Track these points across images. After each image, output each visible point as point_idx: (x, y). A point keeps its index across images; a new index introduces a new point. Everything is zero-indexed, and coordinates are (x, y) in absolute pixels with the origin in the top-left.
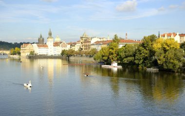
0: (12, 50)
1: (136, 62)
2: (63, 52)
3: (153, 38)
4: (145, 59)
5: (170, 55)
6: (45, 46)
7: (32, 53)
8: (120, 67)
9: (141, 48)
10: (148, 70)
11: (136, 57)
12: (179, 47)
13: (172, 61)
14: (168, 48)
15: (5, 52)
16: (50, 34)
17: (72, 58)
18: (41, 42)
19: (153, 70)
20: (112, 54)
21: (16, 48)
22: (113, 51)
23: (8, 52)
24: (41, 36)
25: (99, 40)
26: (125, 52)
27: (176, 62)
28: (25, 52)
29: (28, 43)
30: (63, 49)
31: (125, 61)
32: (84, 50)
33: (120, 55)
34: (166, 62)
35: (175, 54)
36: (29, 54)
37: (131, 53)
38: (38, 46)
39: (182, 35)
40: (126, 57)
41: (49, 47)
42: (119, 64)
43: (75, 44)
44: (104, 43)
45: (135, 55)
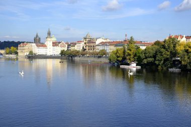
1: (157, 62)
2: (62, 53)
4: (166, 60)
6: (43, 45)
7: (31, 52)
8: (139, 67)
9: (162, 50)
10: (171, 70)
11: (157, 58)
14: (190, 50)
16: (49, 34)
17: (77, 59)
18: (38, 41)
20: (130, 55)
21: (12, 48)
22: (131, 52)
23: (2, 52)
24: (37, 36)
26: (145, 53)
28: (23, 52)
31: (145, 61)
36: (28, 53)
37: (151, 55)
38: (37, 46)
40: (146, 58)
41: (48, 46)
42: (138, 65)
43: (74, 44)
44: (111, 44)
45: (154, 57)
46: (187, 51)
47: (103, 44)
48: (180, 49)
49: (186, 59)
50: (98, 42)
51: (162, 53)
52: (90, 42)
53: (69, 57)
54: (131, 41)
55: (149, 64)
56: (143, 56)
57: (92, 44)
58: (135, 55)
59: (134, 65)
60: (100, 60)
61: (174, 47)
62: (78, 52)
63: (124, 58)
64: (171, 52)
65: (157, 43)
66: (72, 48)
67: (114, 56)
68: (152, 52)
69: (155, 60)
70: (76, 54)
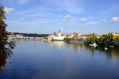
0: (44, 37)
1: (105, 43)
2: (65, 39)
6: (57, 36)
8: (97, 45)
11: (105, 42)
16: (60, 31)
17: (71, 41)
18: (55, 34)
20: (93, 40)
21: (46, 37)
23: (42, 38)
24: (55, 32)
25: (82, 34)
28: (50, 38)
30: (65, 37)
31: (100, 43)
32: (75, 38)
33: (97, 41)
36: (52, 39)
37: (102, 40)
39: (116, 33)
40: (100, 41)
41: (59, 36)
43: (69, 36)
44: (84, 35)
45: (103, 41)
46: (117, 39)
47: (81, 35)
48: (114, 38)
49: (117, 42)
50: (79, 35)
51: (107, 39)
52: (76, 35)
53: (67, 41)
54: (94, 35)
55: (101, 44)
56: (99, 41)
58: (95, 40)
59: (95, 44)
60: (80, 42)
61: (112, 37)
62: (71, 39)
63: (90, 42)
64: (110, 39)
65: (104, 35)
66: (68, 37)
67: (87, 40)
68: (103, 39)
69: (104, 42)
70: (70, 39)
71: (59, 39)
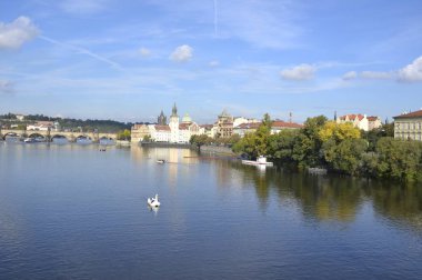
0: (120, 133)
1: (295, 157)
2: (193, 139)
3: (321, 121)
4: (308, 153)
5: (344, 148)
6: (167, 128)
7: (147, 138)
8: (270, 164)
9: (302, 136)
10: (311, 170)
11: (295, 150)
12: (358, 137)
13: (346, 157)
14: (342, 137)
15: (110, 135)
16: (175, 111)
17: (203, 148)
18: (162, 123)
19: (318, 170)
20: (259, 143)
21: (126, 131)
22: (261, 140)
23: (114, 136)
24: (162, 114)
25: (246, 122)
26: (279, 141)
27: (353, 159)
28: (136, 137)
29: (141, 124)
31: (278, 155)
32: (222, 136)
33: (272, 146)
34: (337, 159)
35: (352, 148)
36: (142, 139)
37: (287, 144)
38: (156, 128)
39: (372, 119)
40: (280, 149)
41: (172, 129)
42: (268, 160)
45: (291, 147)
46: (338, 141)
47: (243, 126)
52: (226, 123)
54: (266, 121)
55: (288, 159)
57: (229, 127)
59: (263, 160)
68: (289, 140)
69: (293, 153)
71: (173, 141)
